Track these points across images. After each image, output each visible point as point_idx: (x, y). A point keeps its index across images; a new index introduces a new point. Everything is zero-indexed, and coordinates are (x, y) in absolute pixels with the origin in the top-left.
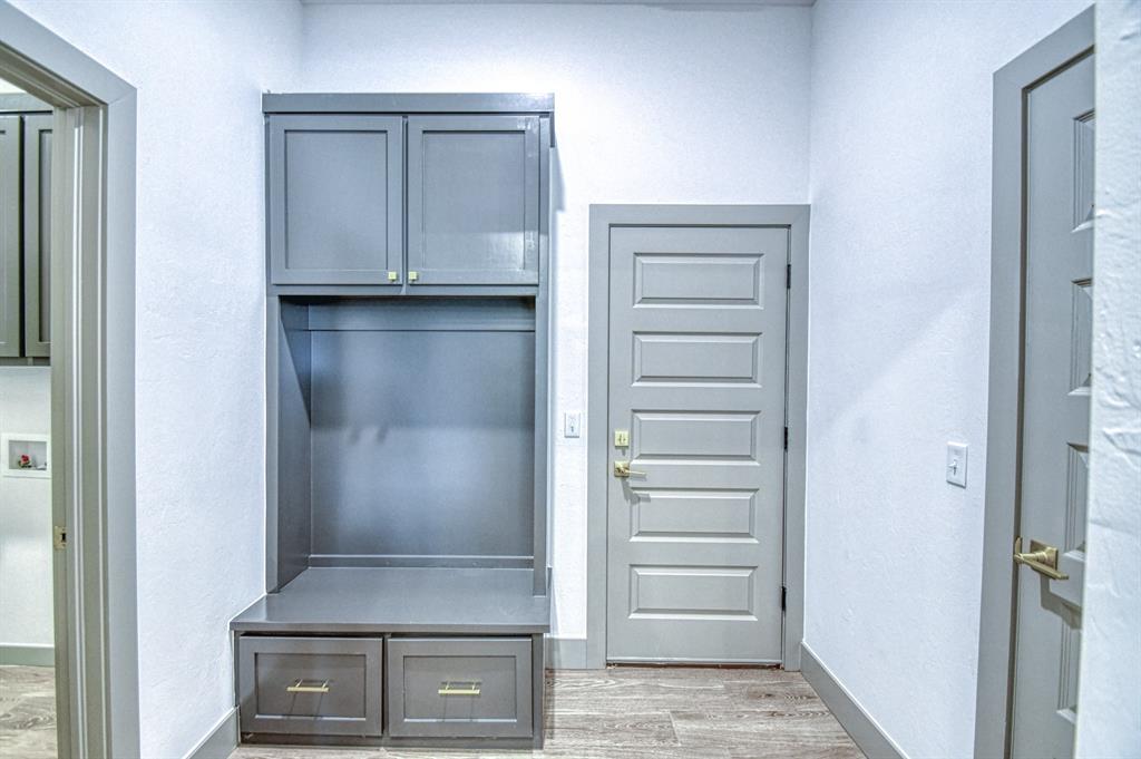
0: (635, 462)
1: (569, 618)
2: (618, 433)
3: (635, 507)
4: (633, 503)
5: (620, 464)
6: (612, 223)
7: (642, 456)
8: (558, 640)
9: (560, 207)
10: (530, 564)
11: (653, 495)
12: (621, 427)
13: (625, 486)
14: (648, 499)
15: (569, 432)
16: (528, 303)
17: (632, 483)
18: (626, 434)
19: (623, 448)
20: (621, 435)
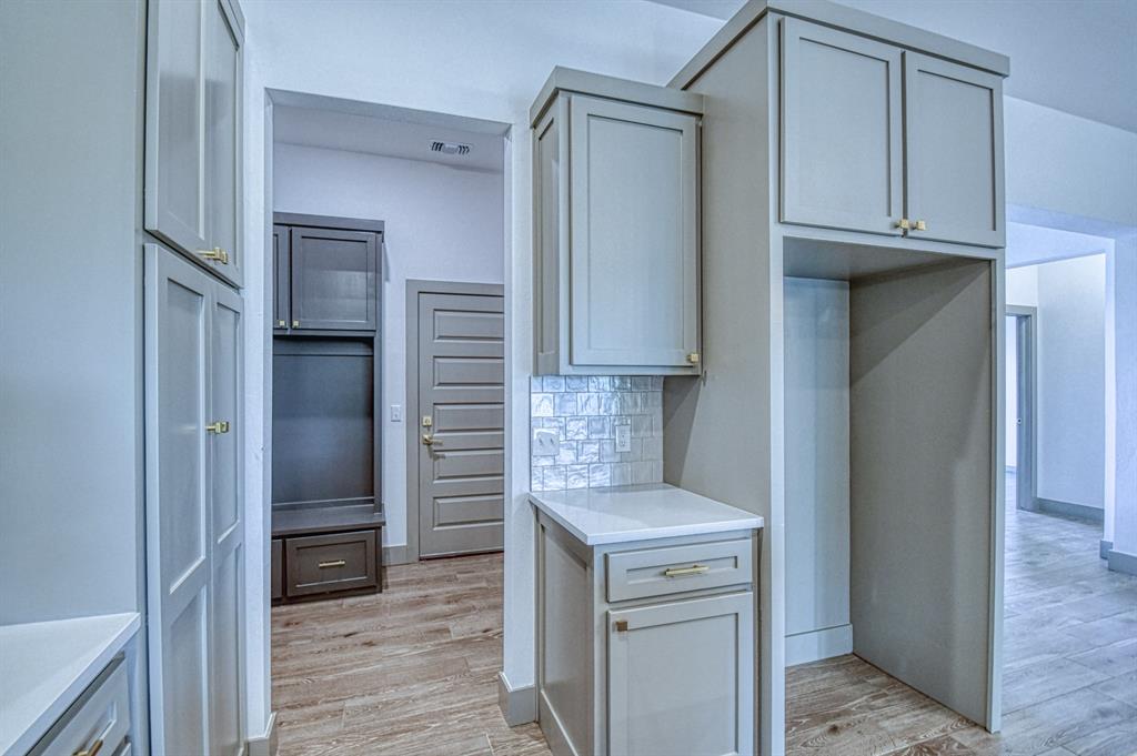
0: (435, 435)
1: (396, 535)
2: (425, 418)
3: (436, 463)
4: (435, 459)
5: (426, 437)
6: (420, 292)
7: (440, 431)
8: (388, 548)
9: (387, 279)
10: (372, 501)
11: (446, 454)
12: (428, 415)
13: (430, 450)
14: (444, 457)
15: (394, 418)
16: (369, 342)
17: (434, 447)
18: (430, 418)
19: (428, 427)
20: (427, 420)
